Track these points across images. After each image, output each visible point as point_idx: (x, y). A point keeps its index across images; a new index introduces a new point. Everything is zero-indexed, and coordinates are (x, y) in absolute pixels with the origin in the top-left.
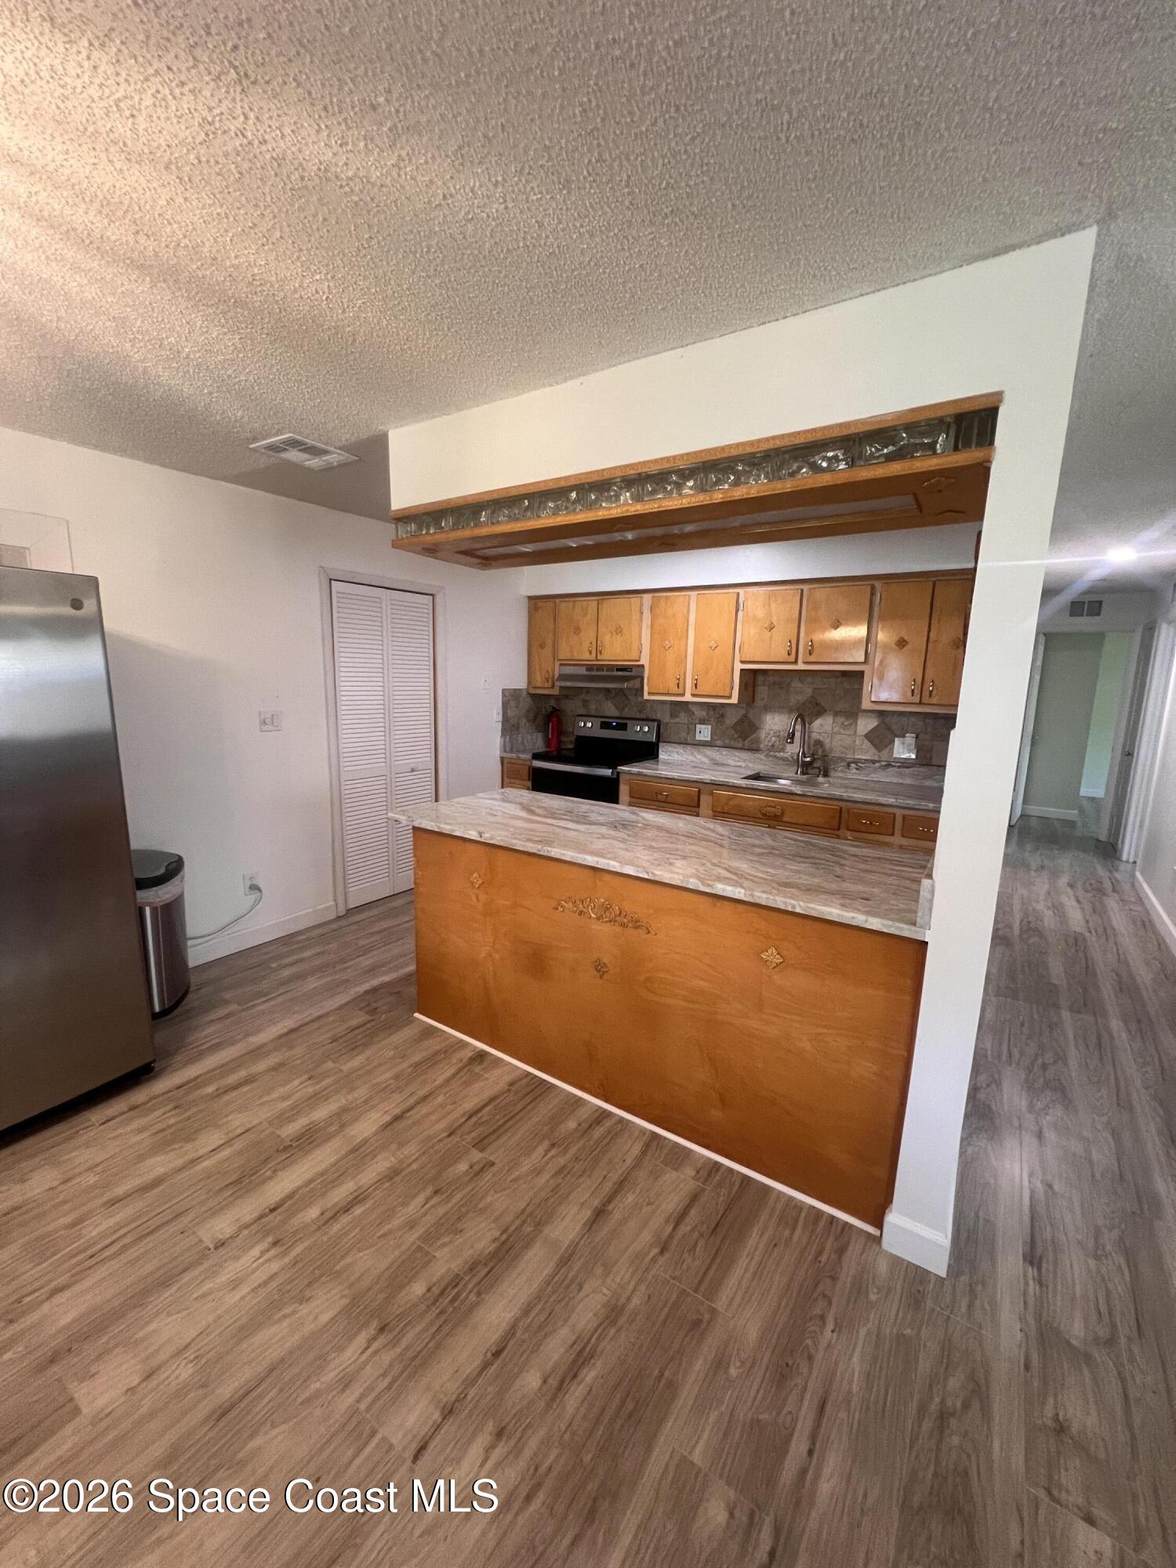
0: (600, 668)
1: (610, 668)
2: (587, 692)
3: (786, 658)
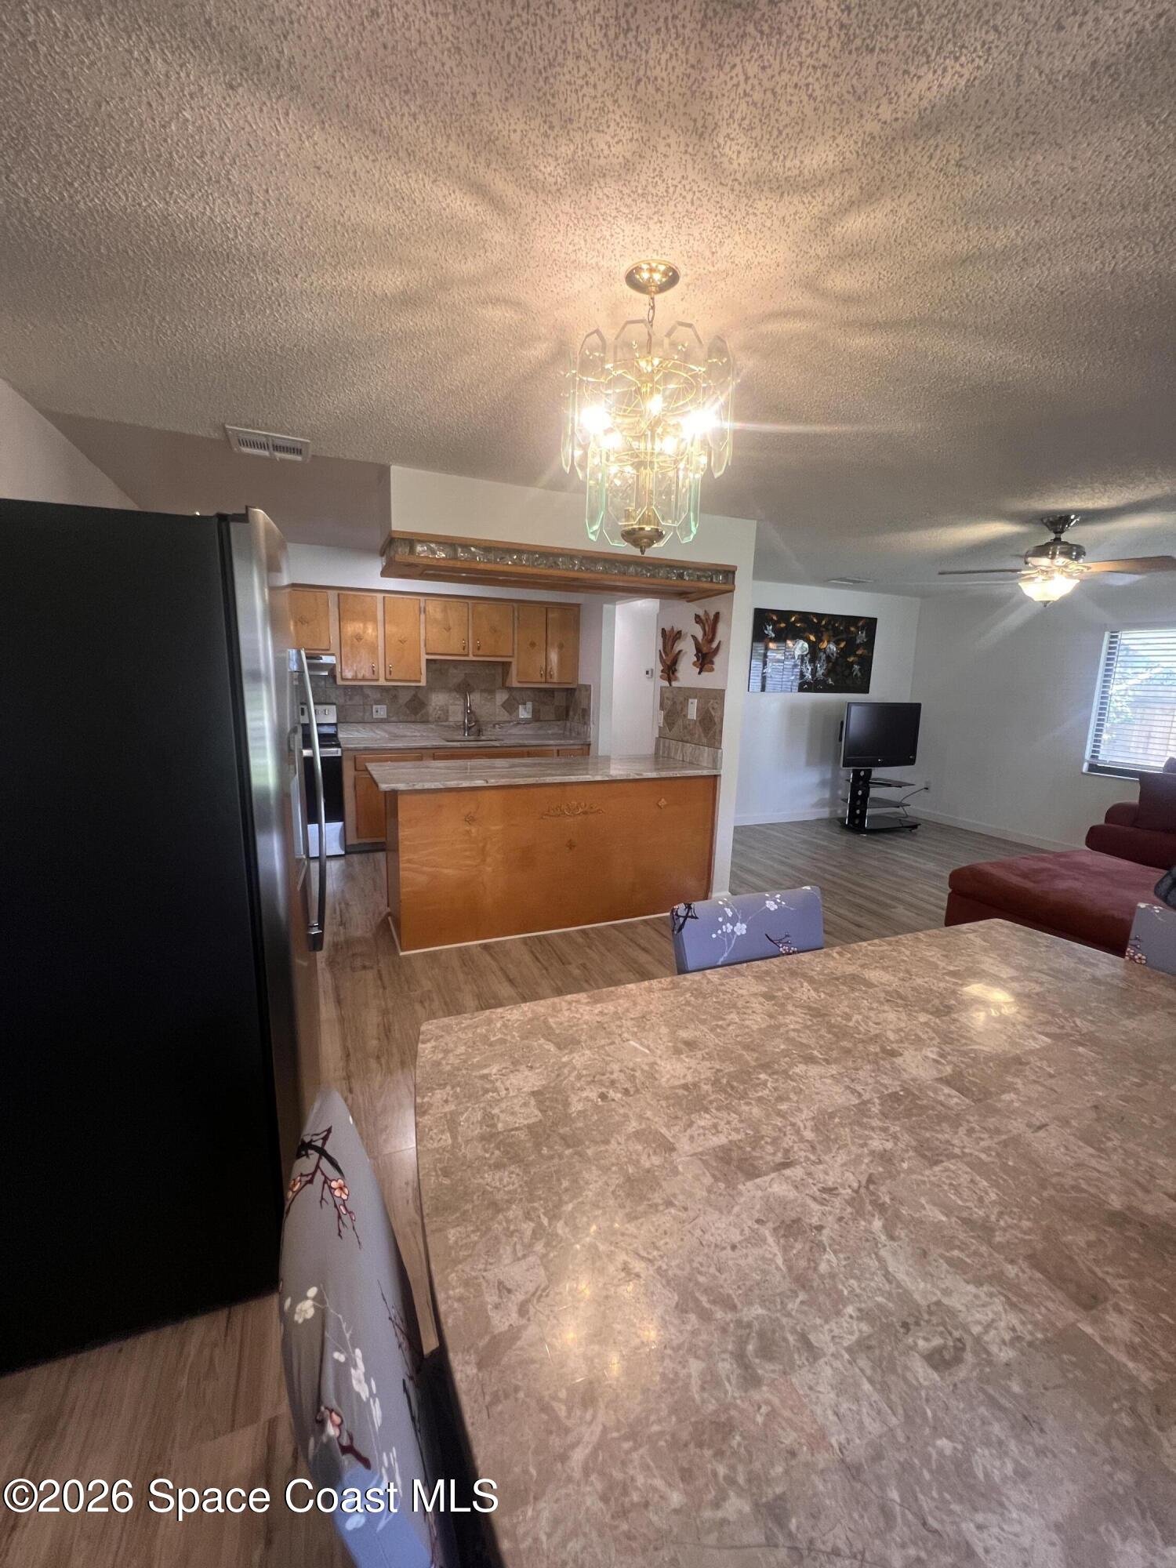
3: (462, 652)
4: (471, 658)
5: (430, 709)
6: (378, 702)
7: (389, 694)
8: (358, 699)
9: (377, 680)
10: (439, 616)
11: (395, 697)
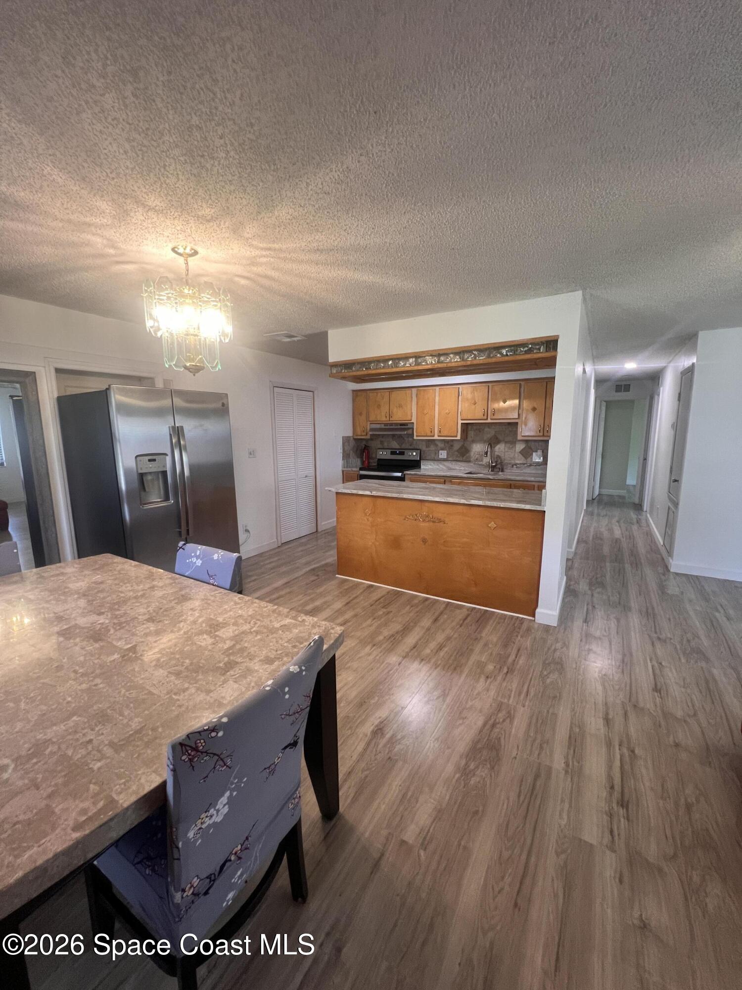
0: (391, 424)
1: (396, 424)
2: (383, 437)
3: (482, 417)
4: (489, 421)
5: (472, 454)
6: (442, 449)
7: (448, 444)
8: (432, 448)
9: (434, 436)
10: (470, 396)
11: (452, 446)
